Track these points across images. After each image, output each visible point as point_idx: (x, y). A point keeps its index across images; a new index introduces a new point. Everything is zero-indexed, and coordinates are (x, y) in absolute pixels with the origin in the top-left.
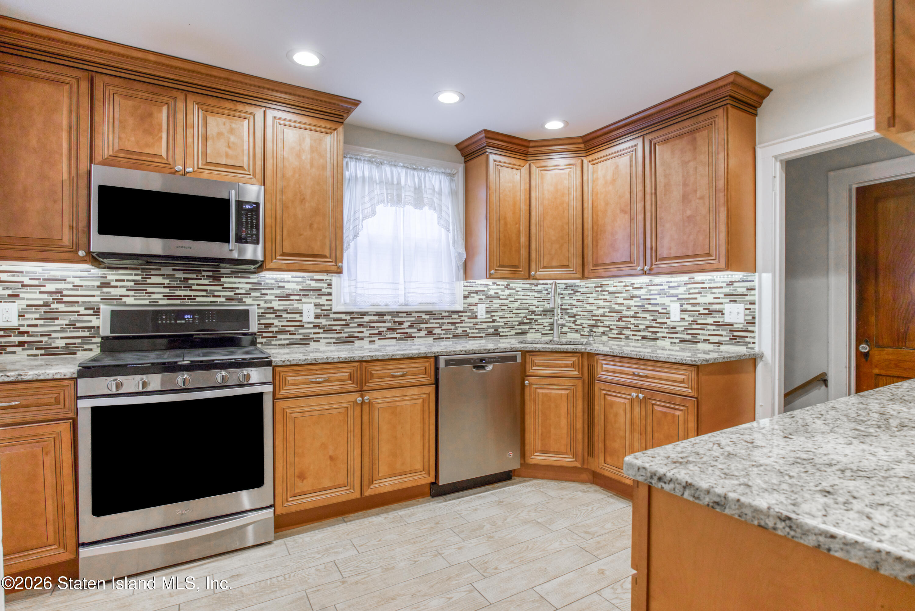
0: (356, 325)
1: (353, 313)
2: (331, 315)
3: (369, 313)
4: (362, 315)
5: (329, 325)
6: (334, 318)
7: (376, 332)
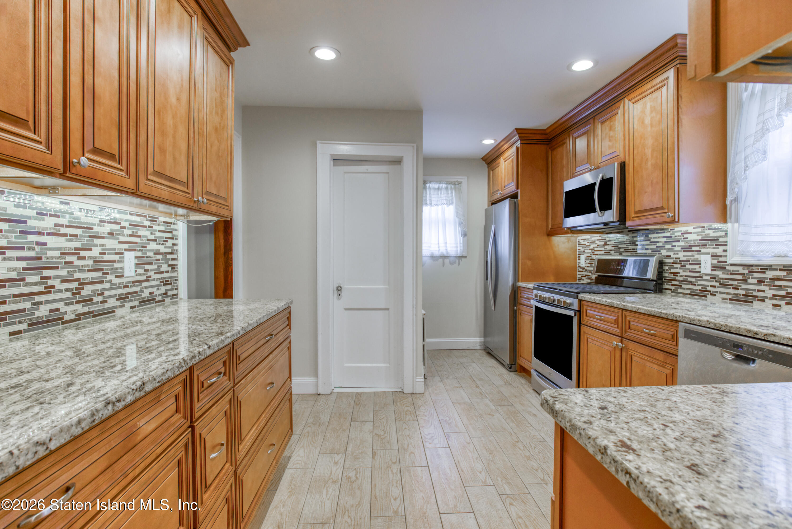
0: (755, 281)
1: (752, 266)
2: (728, 268)
3: (774, 267)
5: (726, 279)
6: (730, 270)
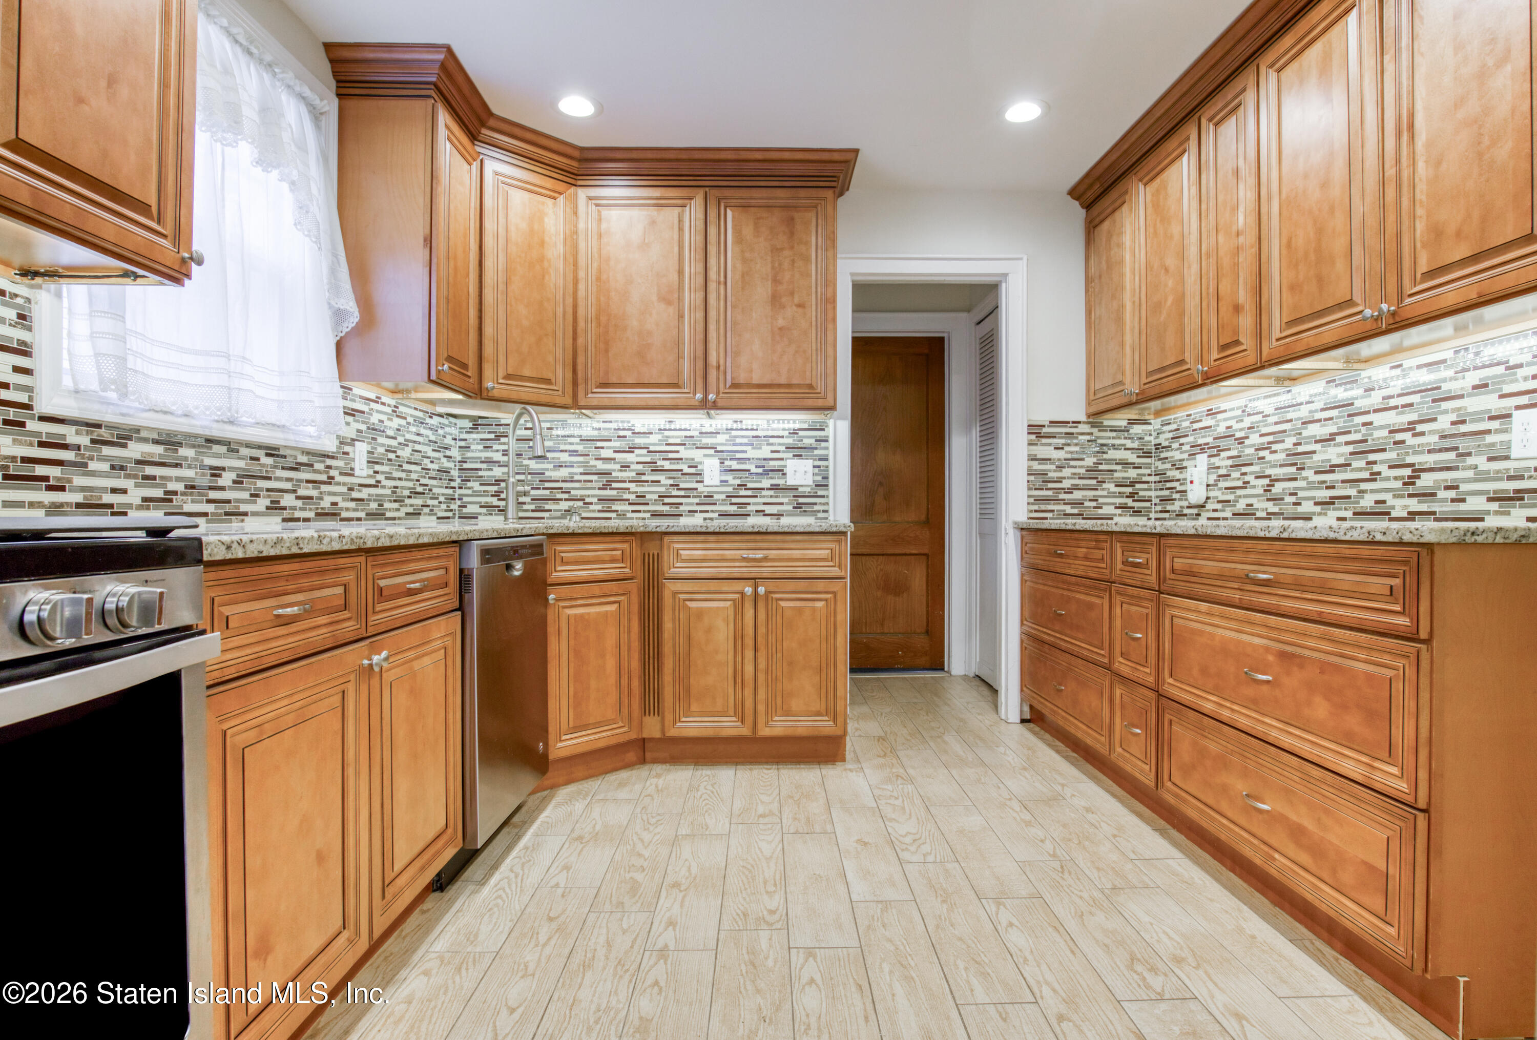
0: (105, 467)
1: (98, 426)
2: (32, 425)
3: (143, 434)
4: (123, 437)
5: (25, 460)
6: (39, 434)
7: (158, 493)
